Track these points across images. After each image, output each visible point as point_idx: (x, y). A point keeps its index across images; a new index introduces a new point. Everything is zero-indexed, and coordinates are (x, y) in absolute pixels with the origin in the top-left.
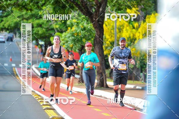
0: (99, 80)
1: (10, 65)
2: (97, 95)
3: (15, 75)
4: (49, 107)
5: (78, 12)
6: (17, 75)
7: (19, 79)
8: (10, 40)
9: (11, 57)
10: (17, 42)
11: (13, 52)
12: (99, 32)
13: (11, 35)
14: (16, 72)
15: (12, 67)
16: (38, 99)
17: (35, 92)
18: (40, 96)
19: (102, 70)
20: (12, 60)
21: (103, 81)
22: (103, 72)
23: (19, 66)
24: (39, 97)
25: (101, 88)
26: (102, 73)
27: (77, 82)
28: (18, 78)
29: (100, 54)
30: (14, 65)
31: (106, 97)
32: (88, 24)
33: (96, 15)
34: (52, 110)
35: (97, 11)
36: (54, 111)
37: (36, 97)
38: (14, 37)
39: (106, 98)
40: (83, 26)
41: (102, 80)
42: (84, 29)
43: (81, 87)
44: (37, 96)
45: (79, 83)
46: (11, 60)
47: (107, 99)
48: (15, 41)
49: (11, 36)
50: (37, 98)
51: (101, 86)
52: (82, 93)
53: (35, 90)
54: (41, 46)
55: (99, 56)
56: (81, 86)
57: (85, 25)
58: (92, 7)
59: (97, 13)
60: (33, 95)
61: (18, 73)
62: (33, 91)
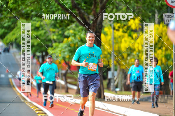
1: (6, 76)
6: (14, 86)
7: (16, 90)
10: (13, 53)
11: (10, 63)
15: (8, 79)
17: (32, 103)
18: (37, 107)
21: (101, 92)
24: (37, 109)
28: (14, 89)
30: (10, 76)
33: (94, 26)
37: (34, 109)
40: (80, 37)
44: (35, 108)
50: (35, 110)
51: (98, 97)
53: (32, 101)
54: (38, 57)
57: (83, 36)
59: (95, 24)
60: (31, 107)
61: (14, 84)
62: (30, 103)
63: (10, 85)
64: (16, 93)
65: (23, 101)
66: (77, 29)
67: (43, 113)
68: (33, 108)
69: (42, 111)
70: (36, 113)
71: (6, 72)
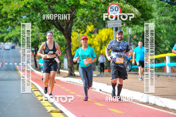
1: (13, 63)
9: (14, 59)
12: (69, 41)
23: (19, 64)
30: (16, 64)
32: (61, 36)
33: (66, 30)
35: (67, 27)
40: (58, 37)
42: (59, 39)
57: (60, 37)
58: (63, 25)
59: (67, 29)
61: (18, 69)
63: (16, 70)
64: (19, 74)
66: (56, 32)
71: (13, 61)
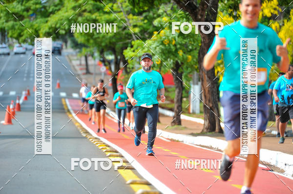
0: (208, 120)
2: (205, 145)
3: (66, 111)
4: (124, 164)
5: (171, 5)
6: (69, 111)
7: (73, 117)
8: (56, 52)
9: (58, 82)
10: (68, 56)
11: (63, 73)
12: (208, 39)
13: (58, 43)
14: (67, 107)
15: (61, 98)
16: (105, 152)
17: (99, 139)
18: (109, 146)
19: (212, 103)
20: (61, 85)
21: (215, 121)
22: (214, 106)
23: (72, 95)
24: (108, 148)
25: (210, 133)
26: (213, 108)
27: (170, 123)
28: (70, 116)
29: (210, 75)
30: (63, 94)
31: (219, 148)
33: (203, 10)
34: (129, 170)
36: (133, 172)
37: (102, 148)
38: (64, 47)
39: (220, 150)
41: (213, 120)
43: (176, 131)
44: (104, 147)
45: (173, 124)
46: (59, 86)
47: (222, 152)
48: (66, 54)
49: (59, 46)
50: (104, 150)
51: (210, 129)
52: (178, 141)
54: (110, 62)
55: (208, 79)
56: (176, 129)
60: (97, 145)
61: (70, 108)
62: (96, 138)
63: (63, 110)
64: (72, 123)
65: (84, 135)
67: (118, 156)
68: (100, 148)
69: (117, 152)
70: (106, 155)
